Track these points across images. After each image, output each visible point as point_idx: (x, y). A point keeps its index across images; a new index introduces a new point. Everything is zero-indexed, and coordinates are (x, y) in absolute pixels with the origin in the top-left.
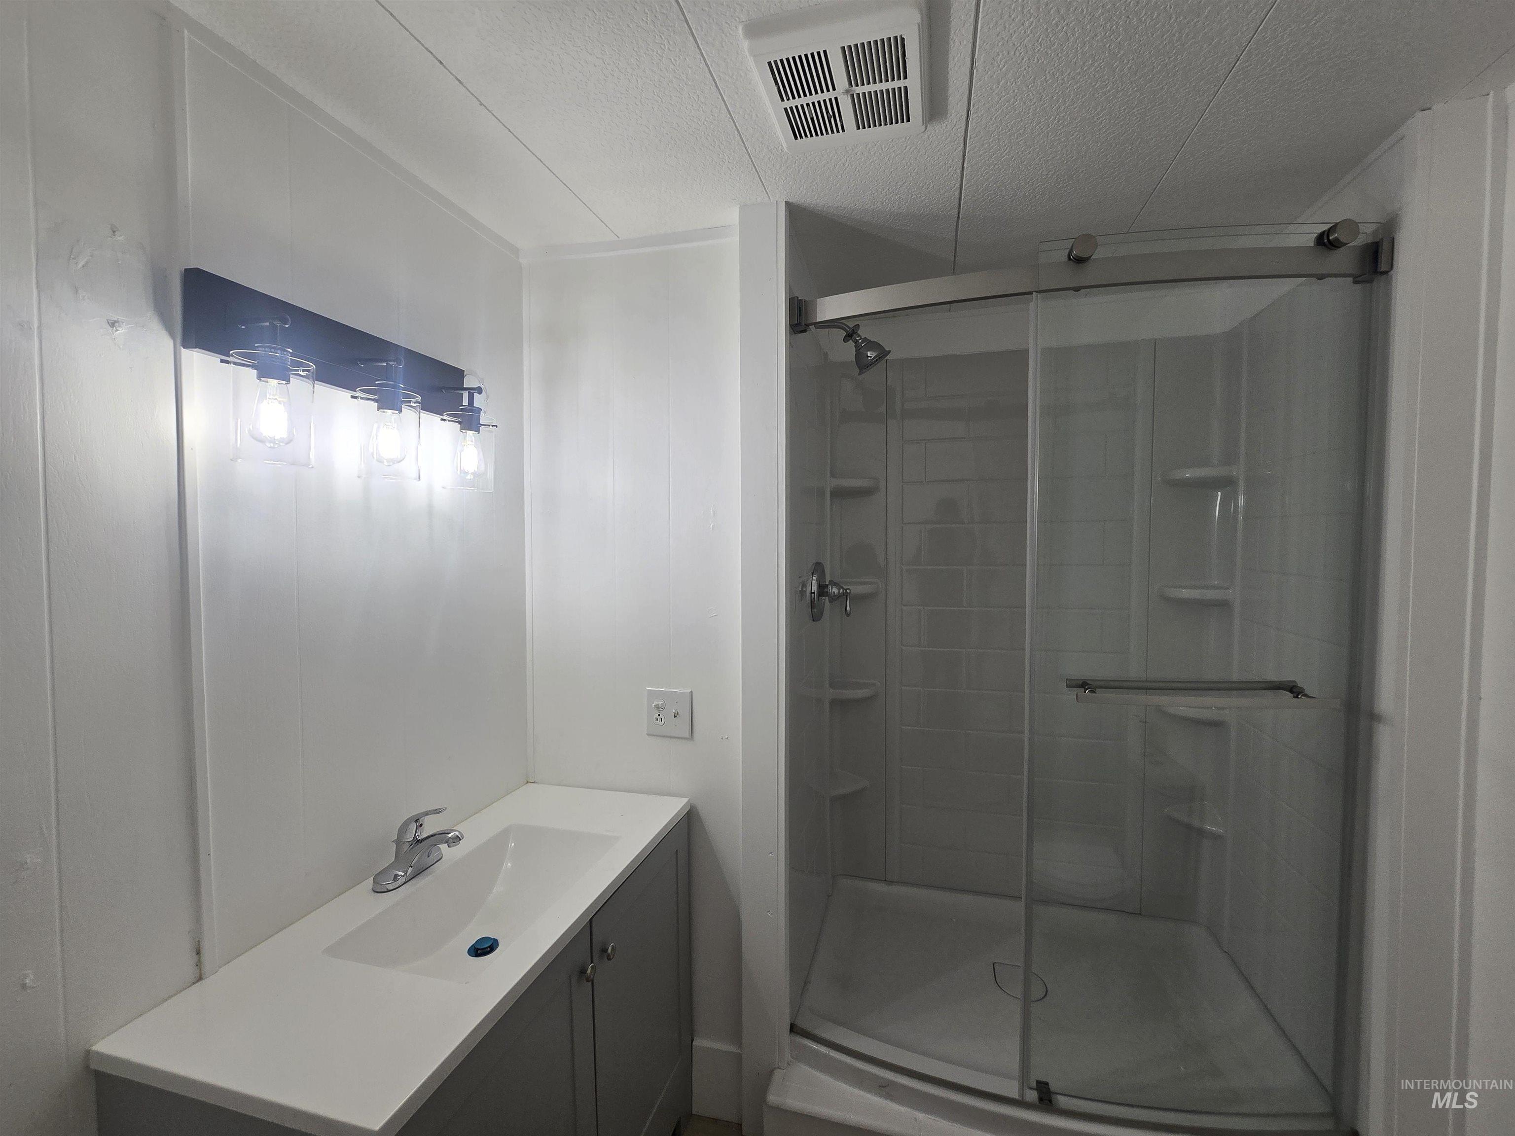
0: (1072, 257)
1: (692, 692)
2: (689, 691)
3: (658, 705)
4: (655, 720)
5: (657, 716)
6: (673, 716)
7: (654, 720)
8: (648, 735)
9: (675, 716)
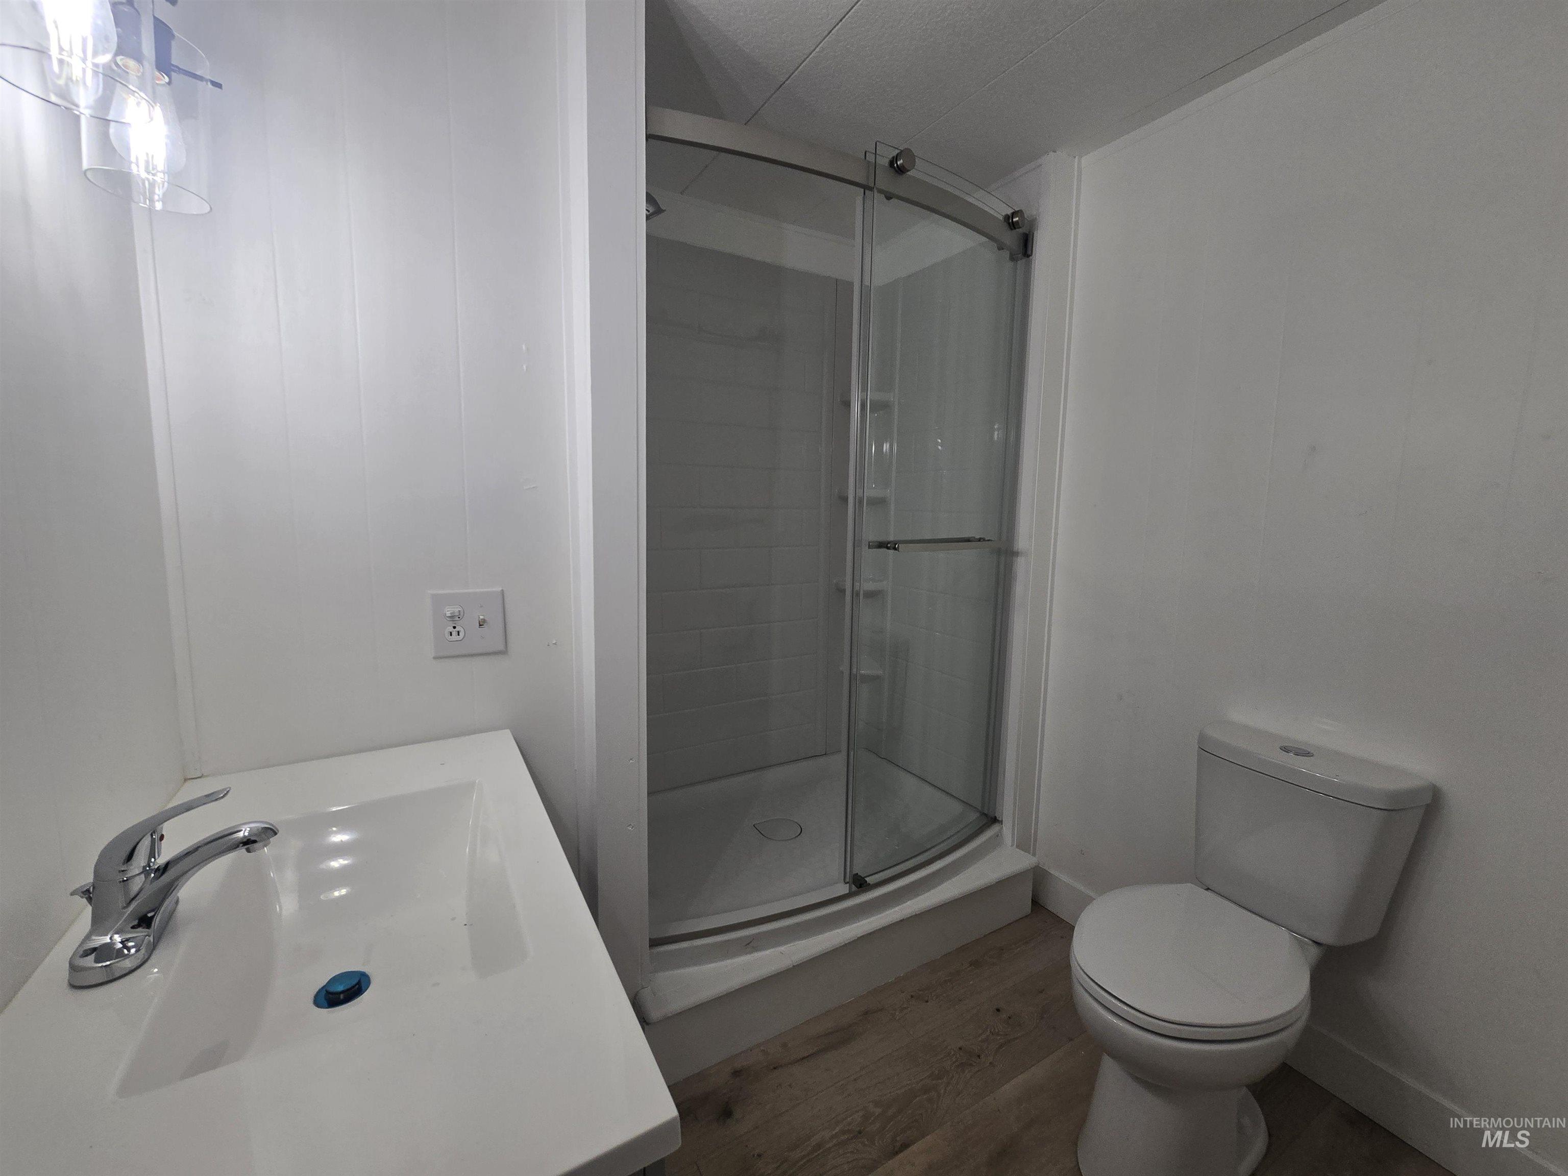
0: (895, 165)
1: (502, 590)
2: (501, 589)
3: (454, 613)
4: (447, 635)
5: (451, 629)
6: (478, 624)
7: (447, 637)
8: (435, 658)
9: (480, 625)
